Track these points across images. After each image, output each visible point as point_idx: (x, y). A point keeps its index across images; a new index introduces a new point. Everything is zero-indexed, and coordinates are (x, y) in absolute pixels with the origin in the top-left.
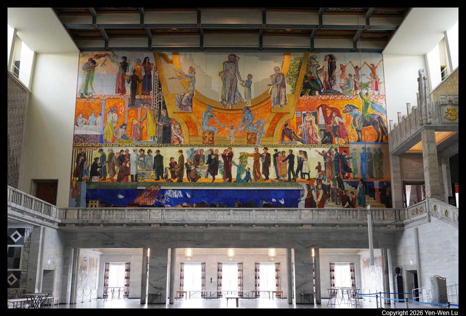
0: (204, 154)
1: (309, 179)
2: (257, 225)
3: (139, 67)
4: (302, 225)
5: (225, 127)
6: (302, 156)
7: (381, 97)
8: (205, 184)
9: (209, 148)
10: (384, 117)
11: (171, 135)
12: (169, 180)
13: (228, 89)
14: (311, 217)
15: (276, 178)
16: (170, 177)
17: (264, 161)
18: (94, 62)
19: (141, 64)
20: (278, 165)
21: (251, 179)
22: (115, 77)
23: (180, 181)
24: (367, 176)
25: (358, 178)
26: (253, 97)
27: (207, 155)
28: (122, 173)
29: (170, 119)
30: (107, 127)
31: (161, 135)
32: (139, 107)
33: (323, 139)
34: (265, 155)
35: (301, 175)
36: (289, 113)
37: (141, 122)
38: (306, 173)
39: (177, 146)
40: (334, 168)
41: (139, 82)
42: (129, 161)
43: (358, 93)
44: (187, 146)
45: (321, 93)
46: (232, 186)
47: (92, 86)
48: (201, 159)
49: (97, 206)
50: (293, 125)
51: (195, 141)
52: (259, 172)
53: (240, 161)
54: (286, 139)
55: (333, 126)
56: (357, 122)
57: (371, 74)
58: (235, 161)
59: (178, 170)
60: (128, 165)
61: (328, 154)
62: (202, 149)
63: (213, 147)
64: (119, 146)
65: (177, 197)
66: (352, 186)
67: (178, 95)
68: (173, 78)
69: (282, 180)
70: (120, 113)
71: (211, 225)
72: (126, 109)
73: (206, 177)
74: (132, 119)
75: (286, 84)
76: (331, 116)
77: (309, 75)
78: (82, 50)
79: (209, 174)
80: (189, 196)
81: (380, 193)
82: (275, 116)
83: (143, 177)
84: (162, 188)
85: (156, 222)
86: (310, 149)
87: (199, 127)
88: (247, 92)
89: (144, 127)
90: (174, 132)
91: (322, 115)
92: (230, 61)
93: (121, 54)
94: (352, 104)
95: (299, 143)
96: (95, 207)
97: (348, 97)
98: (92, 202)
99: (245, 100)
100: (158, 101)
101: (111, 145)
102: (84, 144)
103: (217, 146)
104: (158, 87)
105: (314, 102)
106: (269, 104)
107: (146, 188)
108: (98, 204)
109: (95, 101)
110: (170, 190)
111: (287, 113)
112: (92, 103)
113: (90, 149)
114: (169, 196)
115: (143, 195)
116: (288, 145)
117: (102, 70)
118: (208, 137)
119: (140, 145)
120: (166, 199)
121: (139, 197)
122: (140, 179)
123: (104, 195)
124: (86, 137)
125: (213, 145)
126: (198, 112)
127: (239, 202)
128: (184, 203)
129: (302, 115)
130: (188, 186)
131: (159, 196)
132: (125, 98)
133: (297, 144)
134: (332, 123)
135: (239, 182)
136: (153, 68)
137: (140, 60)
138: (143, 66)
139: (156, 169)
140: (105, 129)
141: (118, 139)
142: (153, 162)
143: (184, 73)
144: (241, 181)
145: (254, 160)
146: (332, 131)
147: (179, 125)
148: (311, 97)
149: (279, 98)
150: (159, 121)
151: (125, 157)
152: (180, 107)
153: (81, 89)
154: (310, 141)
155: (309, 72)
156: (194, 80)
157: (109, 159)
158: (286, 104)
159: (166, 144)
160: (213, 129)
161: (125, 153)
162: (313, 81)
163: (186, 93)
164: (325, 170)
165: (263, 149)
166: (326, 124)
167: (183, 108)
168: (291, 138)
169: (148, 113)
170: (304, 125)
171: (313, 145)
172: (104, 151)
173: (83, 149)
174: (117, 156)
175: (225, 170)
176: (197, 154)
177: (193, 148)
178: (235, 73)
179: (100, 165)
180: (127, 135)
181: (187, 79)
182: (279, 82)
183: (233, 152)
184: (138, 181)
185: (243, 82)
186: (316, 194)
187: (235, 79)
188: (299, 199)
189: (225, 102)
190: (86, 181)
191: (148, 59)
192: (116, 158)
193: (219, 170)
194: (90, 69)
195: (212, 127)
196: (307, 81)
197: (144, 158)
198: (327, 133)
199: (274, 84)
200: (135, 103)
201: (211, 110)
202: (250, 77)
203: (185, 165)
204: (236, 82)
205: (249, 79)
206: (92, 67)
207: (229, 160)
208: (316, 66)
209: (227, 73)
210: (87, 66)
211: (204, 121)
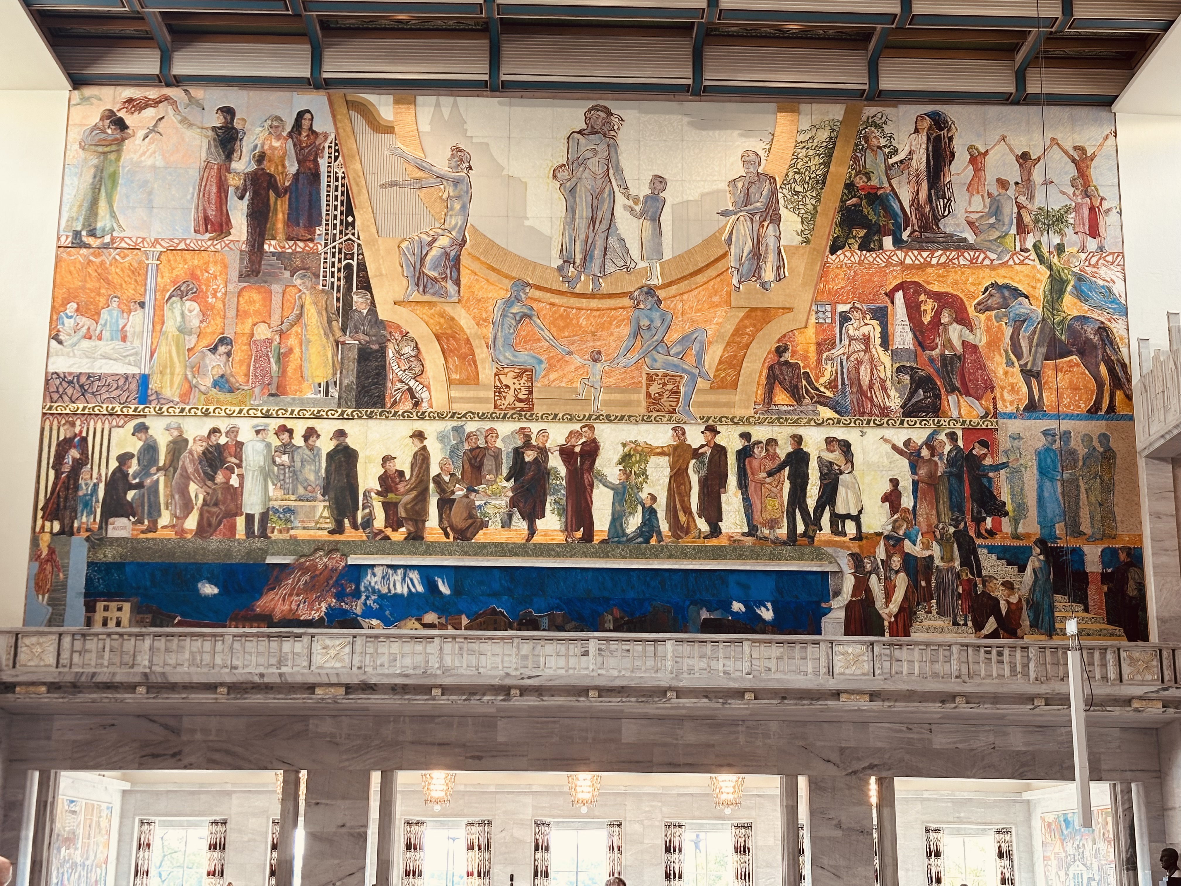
0: (499, 444)
1: (860, 537)
2: (680, 693)
3: (276, 144)
4: (836, 694)
5: (570, 353)
6: (836, 457)
7: (1110, 258)
8: (501, 549)
9: (516, 426)
10: (1117, 328)
11: (385, 377)
12: (376, 534)
13: (581, 223)
14: (866, 667)
15: (746, 530)
16: (379, 522)
17: (704, 472)
18: (121, 124)
19: (285, 134)
20: (751, 488)
21: (659, 533)
23: (416, 536)
24: (1059, 529)
25: (1028, 536)
26: (668, 255)
27: (510, 449)
28: (214, 509)
29: (382, 324)
30: (163, 349)
31: (350, 379)
32: (278, 281)
33: (909, 399)
34: (708, 450)
35: (833, 523)
36: (790, 309)
37: (281, 333)
38: (848, 516)
39: (406, 416)
40: (944, 498)
41: (278, 195)
42: (239, 466)
43: (1029, 245)
44: (441, 416)
45: (902, 241)
46: (595, 555)
47: (111, 206)
48: (489, 463)
49: (125, 621)
50: (807, 352)
51: (468, 400)
52: (688, 511)
53: (624, 471)
55: (943, 356)
56: (1024, 345)
57: (1073, 180)
58: (606, 471)
59: (406, 499)
60: (234, 481)
61: (925, 452)
62: (492, 429)
64: (206, 414)
65: (405, 591)
66: (1009, 564)
67: (412, 240)
68: (393, 184)
69: (766, 539)
70: (210, 300)
71: (524, 691)
72: (231, 287)
73: (507, 523)
74: (249, 322)
75: (783, 212)
76: (936, 321)
77: (860, 182)
78: (76, 82)
79: (517, 517)
80: (444, 589)
81: (1105, 588)
82: (742, 320)
83: (288, 521)
84: (353, 560)
85: (334, 680)
86: (863, 434)
87: (482, 353)
88: (647, 233)
89: (291, 350)
90: (395, 367)
91: (906, 319)
92: (590, 130)
93: (214, 98)
94: (1006, 281)
95: (826, 413)
96: (118, 624)
97: (993, 256)
98: (106, 608)
99: (642, 265)
100: (344, 263)
101: (177, 411)
102: (81, 406)
103: (543, 418)
104: (342, 213)
105: (877, 272)
106: (722, 277)
107: (297, 560)
108: (128, 615)
109: (123, 258)
110: (381, 568)
111: (783, 309)
112: (111, 265)
113: (103, 423)
114: (376, 587)
115: (287, 584)
116: (787, 420)
117: (148, 150)
118: (512, 387)
119: (279, 412)
120: (367, 598)
121: (272, 592)
122: (277, 527)
123: (148, 584)
124: (89, 382)
125: (531, 415)
126: (480, 300)
127: (617, 612)
128: (427, 612)
129: (837, 318)
130: (443, 554)
131: (344, 589)
132: (226, 248)
133: (818, 414)
134: (939, 347)
135: (619, 542)
136: (326, 149)
137: (282, 120)
138: (290, 140)
139: (332, 495)
140: (156, 355)
141: (200, 391)
142: (323, 471)
143: (433, 168)
144: (625, 539)
145: (669, 469)
146: (937, 371)
147: (413, 344)
148: (868, 254)
149: (759, 259)
150: (344, 330)
151: (226, 454)
152: (417, 285)
153: (74, 215)
154: (863, 406)
155: (860, 171)
156: (467, 192)
157: (169, 458)
158: (780, 279)
159: (369, 410)
160: (532, 361)
161: (227, 440)
162: (873, 203)
163: (438, 235)
164: (915, 507)
165: (703, 432)
166: (919, 349)
167: (429, 286)
168: (798, 394)
169: (307, 302)
170: (841, 351)
171: (873, 418)
172: (150, 432)
173: (78, 423)
174: (198, 449)
175: (570, 501)
176: (475, 446)
177: (460, 423)
178: (608, 170)
179: (137, 480)
180: (233, 376)
181: (442, 187)
182: (758, 204)
183: (598, 439)
184: (269, 535)
185: (636, 201)
186: (884, 586)
187: (607, 190)
188: (823, 605)
189: (571, 269)
190: (88, 534)
191: (308, 116)
192: (193, 456)
193: (548, 501)
194: (107, 146)
195: (526, 353)
196: (854, 200)
197: (293, 458)
198: (921, 378)
199: (741, 211)
200: (263, 267)
201: (523, 296)
202: (658, 186)
203: (431, 481)
204: (610, 203)
205: (656, 192)
206: (113, 140)
207: (586, 467)
208: (887, 150)
209: (581, 169)
210: (97, 138)
211: (499, 334)
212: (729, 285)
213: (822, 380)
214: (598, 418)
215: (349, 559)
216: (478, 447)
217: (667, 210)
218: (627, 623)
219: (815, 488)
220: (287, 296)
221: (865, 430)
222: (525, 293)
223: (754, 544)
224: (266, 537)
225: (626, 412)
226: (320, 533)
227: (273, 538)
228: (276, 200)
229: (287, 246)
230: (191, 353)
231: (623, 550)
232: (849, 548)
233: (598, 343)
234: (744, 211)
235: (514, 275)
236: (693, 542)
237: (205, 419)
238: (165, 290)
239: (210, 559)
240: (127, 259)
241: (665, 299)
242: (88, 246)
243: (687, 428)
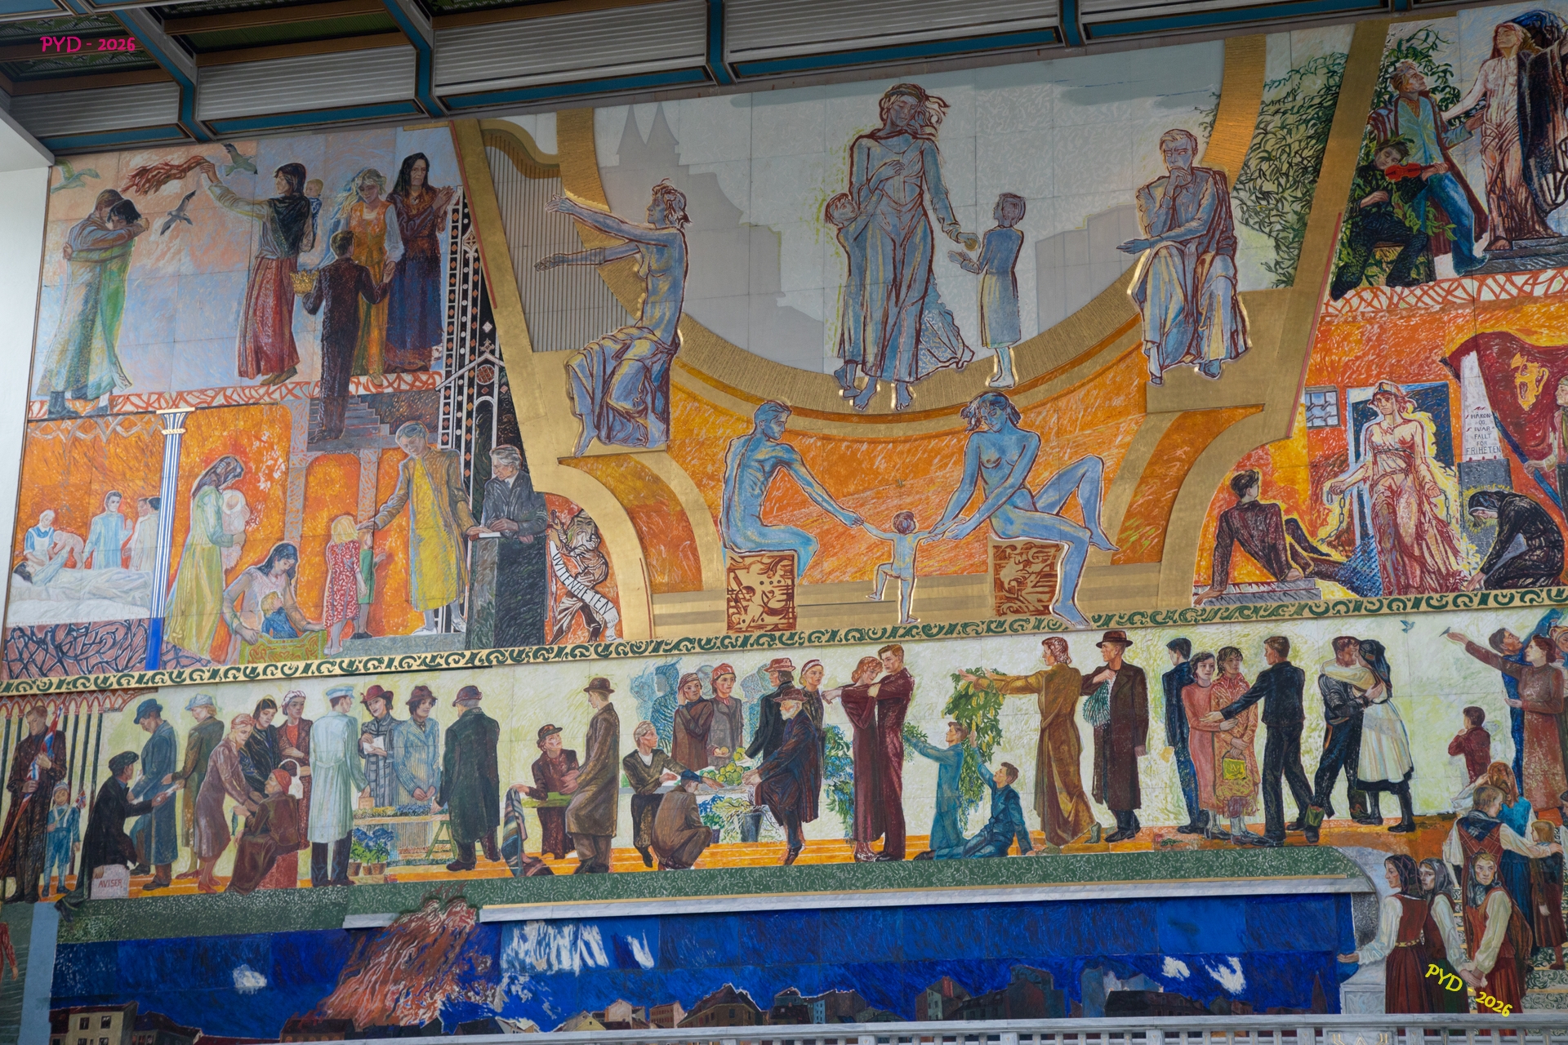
0: (737, 692)
1: (1408, 823)
3: (370, 215)
5: (858, 521)
6: (1355, 673)
8: (741, 880)
9: (764, 657)
11: (543, 591)
12: (528, 866)
13: (876, 293)
15: (1186, 820)
16: (533, 844)
17: (1103, 717)
18: (127, 212)
19: (383, 198)
20: (1194, 741)
21: (1024, 835)
22: (239, 280)
23: (595, 866)
26: (1029, 330)
27: (756, 699)
28: (261, 841)
29: (539, 500)
30: (187, 574)
31: (486, 597)
32: (371, 442)
33: (1498, 554)
34: (1109, 677)
35: (1355, 799)
36: (1260, 407)
37: (375, 531)
38: (1384, 785)
39: (578, 655)
42: (304, 762)
44: (636, 651)
45: (1472, 260)
46: (906, 883)
47: (111, 347)
48: (719, 728)
50: (1293, 482)
51: (683, 618)
52: (1076, 792)
53: (957, 726)
54: (1247, 571)
58: (924, 727)
59: (578, 800)
60: (296, 789)
61: (1535, 654)
62: (723, 667)
63: (787, 646)
64: (252, 677)
65: (577, 966)
67: (587, 355)
68: (558, 261)
69: (1225, 835)
70: (263, 485)
72: (295, 460)
73: (751, 833)
74: (324, 515)
75: (1241, 232)
76: (1547, 403)
77: (1386, 161)
78: (60, 150)
79: (769, 819)
80: (644, 957)
82: (1167, 436)
83: (383, 851)
84: (491, 913)
86: (1407, 627)
87: (706, 534)
89: (390, 557)
90: (561, 573)
91: (1486, 404)
92: (890, 130)
93: (273, 152)
95: (1332, 591)
98: (84, 1025)
99: (982, 353)
100: (476, 402)
101: (207, 675)
102: (55, 680)
103: (812, 640)
104: (474, 319)
105: (1424, 322)
106: (1128, 361)
107: (396, 921)
108: (119, 1034)
109: (127, 429)
110: (536, 926)
111: (1245, 407)
112: (109, 442)
113: (90, 707)
114: (528, 960)
115: (379, 964)
116: (1256, 610)
117: (169, 249)
118: (759, 590)
119: (370, 665)
120: (513, 980)
121: (354, 980)
122: (364, 864)
123: (153, 976)
124: (69, 639)
125: (792, 637)
126: (703, 443)
127: (949, 985)
128: (613, 1001)
129: (1349, 415)
130: (641, 894)
131: (472, 968)
132: (290, 397)
133: (1318, 596)
134: (1556, 451)
135: (951, 856)
136: (450, 216)
137: (378, 176)
138: (392, 207)
139: (456, 801)
140: (175, 585)
141: (244, 639)
142: (441, 760)
143: (624, 227)
144: (961, 849)
145: (1039, 717)
146: (1553, 497)
147: (590, 529)
148: (1406, 291)
149: (1197, 322)
150: (476, 515)
151: (283, 743)
152: (598, 427)
153: (53, 366)
154: (1405, 574)
155: (1386, 141)
156: (680, 260)
157: (191, 757)
158: (1238, 355)
159: (517, 649)
160: (791, 541)
161: (285, 718)
162: (1414, 195)
163: (632, 339)
164: (1518, 761)
165: (1099, 645)
166: (1515, 457)
167: (617, 426)
168: (1278, 561)
169: (417, 474)
170: (1359, 475)
171: (1426, 596)
172: (164, 715)
173: (51, 709)
174: (237, 737)
175: (861, 786)
176: (695, 698)
177: (670, 660)
178: (921, 195)
179: (141, 799)
180: (296, 609)
181: (638, 256)
182: (1194, 224)
183: (911, 671)
184: (351, 878)
185: (971, 243)
186: (1464, 918)
187: (919, 231)
188: (1342, 959)
189: (859, 373)
190: (60, 896)
191: (420, 163)
192: (230, 750)
193: (823, 787)
194: (106, 249)
195: (782, 527)
196: (1376, 196)
197: (391, 741)
198: (1520, 513)
199: (1162, 239)
200: (347, 422)
201: (776, 429)
202: (1010, 211)
203: (621, 765)
204: (924, 251)
205: (1007, 224)
206: (114, 240)
207: (889, 722)
208: (1438, 97)
209: (874, 199)
210: (90, 239)
211: (736, 498)
212: (1142, 373)
213: (1323, 533)
214: (908, 632)
215: (481, 912)
216: (701, 700)
217: (1027, 252)
218: (968, 1006)
219: (1316, 734)
220: (385, 466)
221: (1411, 619)
222: (780, 424)
223: (1202, 848)
224: (346, 882)
225: (958, 618)
226: (435, 869)
227: (357, 883)
228: (369, 308)
229: (385, 383)
230: (230, 577)
231: (957, 870)
232: (1387, 847)
233: (909, 500)
234: (1167, 239)
235: (759, 394)
236: (1088, 849)
237: (250, 686)
238: (192, 475)
239: (255, 927)
240: (134, 430)
241: (1026, 410)
242: (73, 416)
243: (1070, 639)
